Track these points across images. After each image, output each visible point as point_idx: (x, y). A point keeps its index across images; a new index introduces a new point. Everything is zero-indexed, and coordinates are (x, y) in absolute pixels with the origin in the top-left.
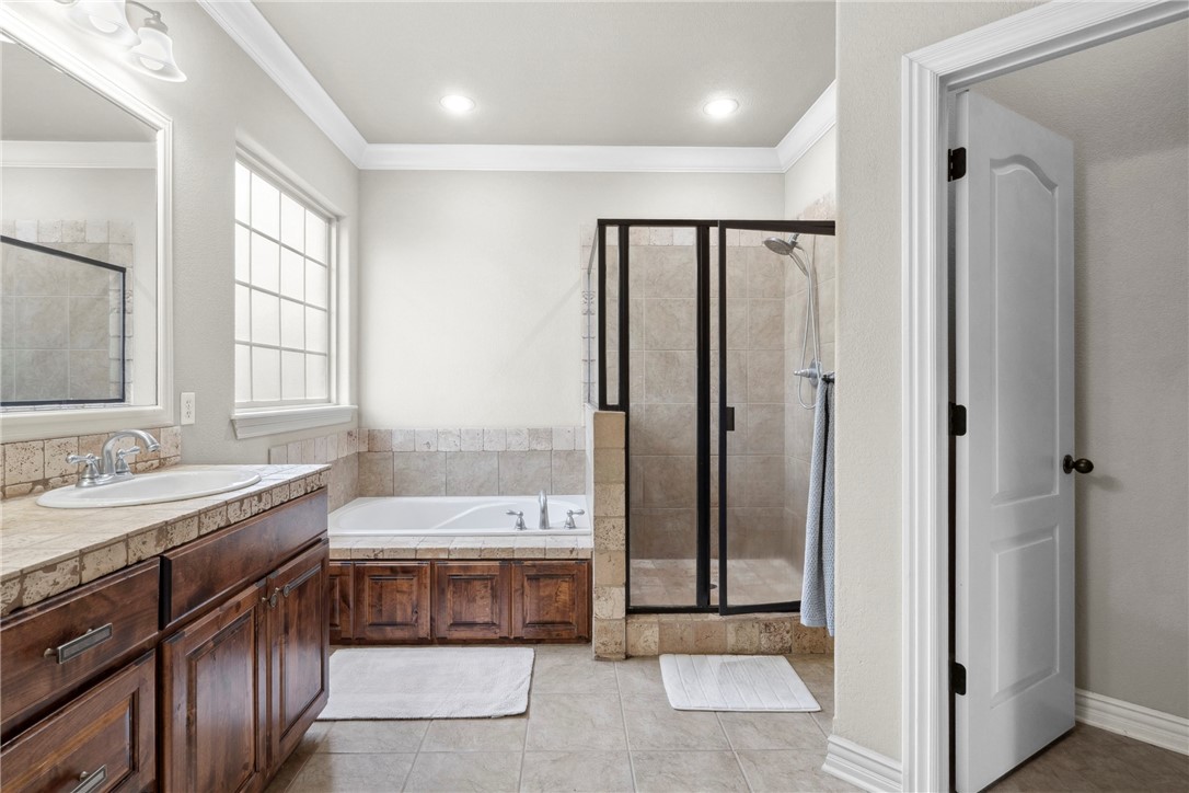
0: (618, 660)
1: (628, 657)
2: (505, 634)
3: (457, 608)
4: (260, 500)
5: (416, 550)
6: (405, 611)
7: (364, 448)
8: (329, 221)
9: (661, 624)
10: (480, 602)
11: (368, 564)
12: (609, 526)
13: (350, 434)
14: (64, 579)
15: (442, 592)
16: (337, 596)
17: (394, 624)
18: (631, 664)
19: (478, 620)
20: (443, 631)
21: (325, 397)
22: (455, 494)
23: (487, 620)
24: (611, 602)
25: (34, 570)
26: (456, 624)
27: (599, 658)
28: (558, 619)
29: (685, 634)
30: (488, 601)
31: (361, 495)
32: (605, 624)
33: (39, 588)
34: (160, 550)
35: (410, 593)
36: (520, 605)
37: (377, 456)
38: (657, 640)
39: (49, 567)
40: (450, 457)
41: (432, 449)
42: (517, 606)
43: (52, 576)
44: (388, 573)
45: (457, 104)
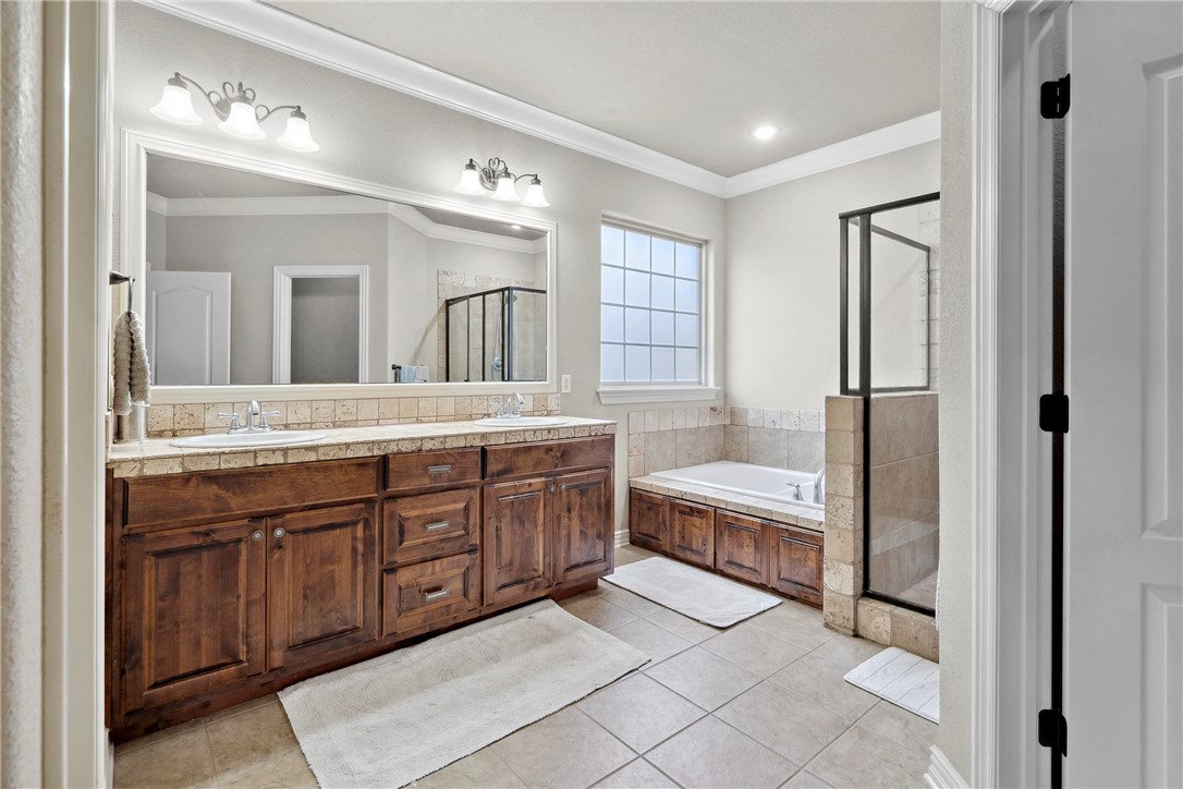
0: (845, 634)
1: (856, 635)
2: (764, 582)
3: (731, 550)
4: (549, 433)
5: (706, 498)
6: (698, 541)
7: (728, 422)
8: (700, 246)
9: (892, 615)
10: (746, 549)
11: (678, 501)
12: (839, 505)
13: (713, 409)
14: (437, 445)
15: (721, 534)
16: (661, 519)
17: (691, 550)
18: (856, 641)
19: (745, 564)
20: (721, 565)
21: (696, 380)
22: (795, 469)
23: (751, 565)
24: (839, 577)
25: (426, 438)
26: (730, 562)
27: (827, 625)
28: (807, 583)
29: (921, 635)
30: (752, 550)
31: (726, 459)
32: (834, 595)
33: (428, 446)
34: (483, 444)
35: (701, 529)
36: (776, 561)
37: (736, 429)
38: (889, 630)
39: (432, 438)
40: (792, 435)
41: (777, 427)
42: (773, 561)
43: (433, 442)
44: (688, 510)
45: (765, 133)
